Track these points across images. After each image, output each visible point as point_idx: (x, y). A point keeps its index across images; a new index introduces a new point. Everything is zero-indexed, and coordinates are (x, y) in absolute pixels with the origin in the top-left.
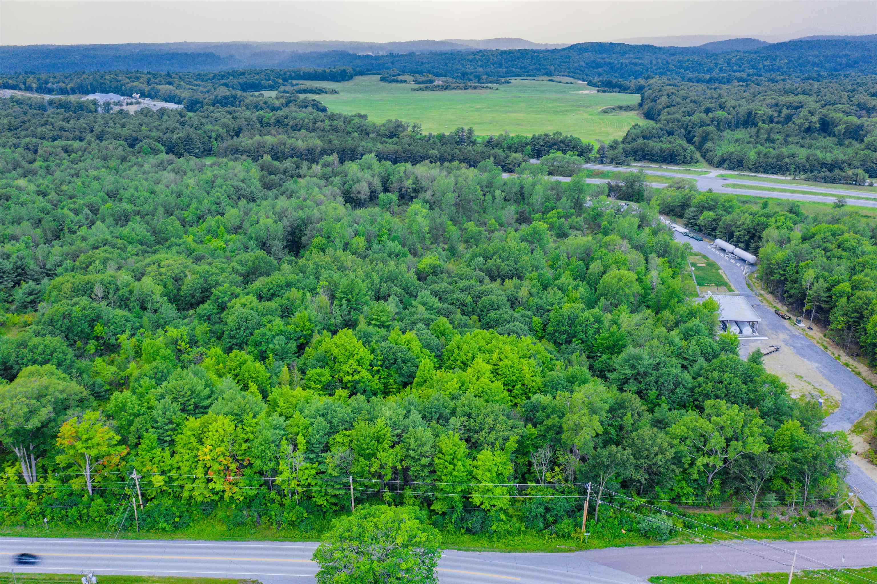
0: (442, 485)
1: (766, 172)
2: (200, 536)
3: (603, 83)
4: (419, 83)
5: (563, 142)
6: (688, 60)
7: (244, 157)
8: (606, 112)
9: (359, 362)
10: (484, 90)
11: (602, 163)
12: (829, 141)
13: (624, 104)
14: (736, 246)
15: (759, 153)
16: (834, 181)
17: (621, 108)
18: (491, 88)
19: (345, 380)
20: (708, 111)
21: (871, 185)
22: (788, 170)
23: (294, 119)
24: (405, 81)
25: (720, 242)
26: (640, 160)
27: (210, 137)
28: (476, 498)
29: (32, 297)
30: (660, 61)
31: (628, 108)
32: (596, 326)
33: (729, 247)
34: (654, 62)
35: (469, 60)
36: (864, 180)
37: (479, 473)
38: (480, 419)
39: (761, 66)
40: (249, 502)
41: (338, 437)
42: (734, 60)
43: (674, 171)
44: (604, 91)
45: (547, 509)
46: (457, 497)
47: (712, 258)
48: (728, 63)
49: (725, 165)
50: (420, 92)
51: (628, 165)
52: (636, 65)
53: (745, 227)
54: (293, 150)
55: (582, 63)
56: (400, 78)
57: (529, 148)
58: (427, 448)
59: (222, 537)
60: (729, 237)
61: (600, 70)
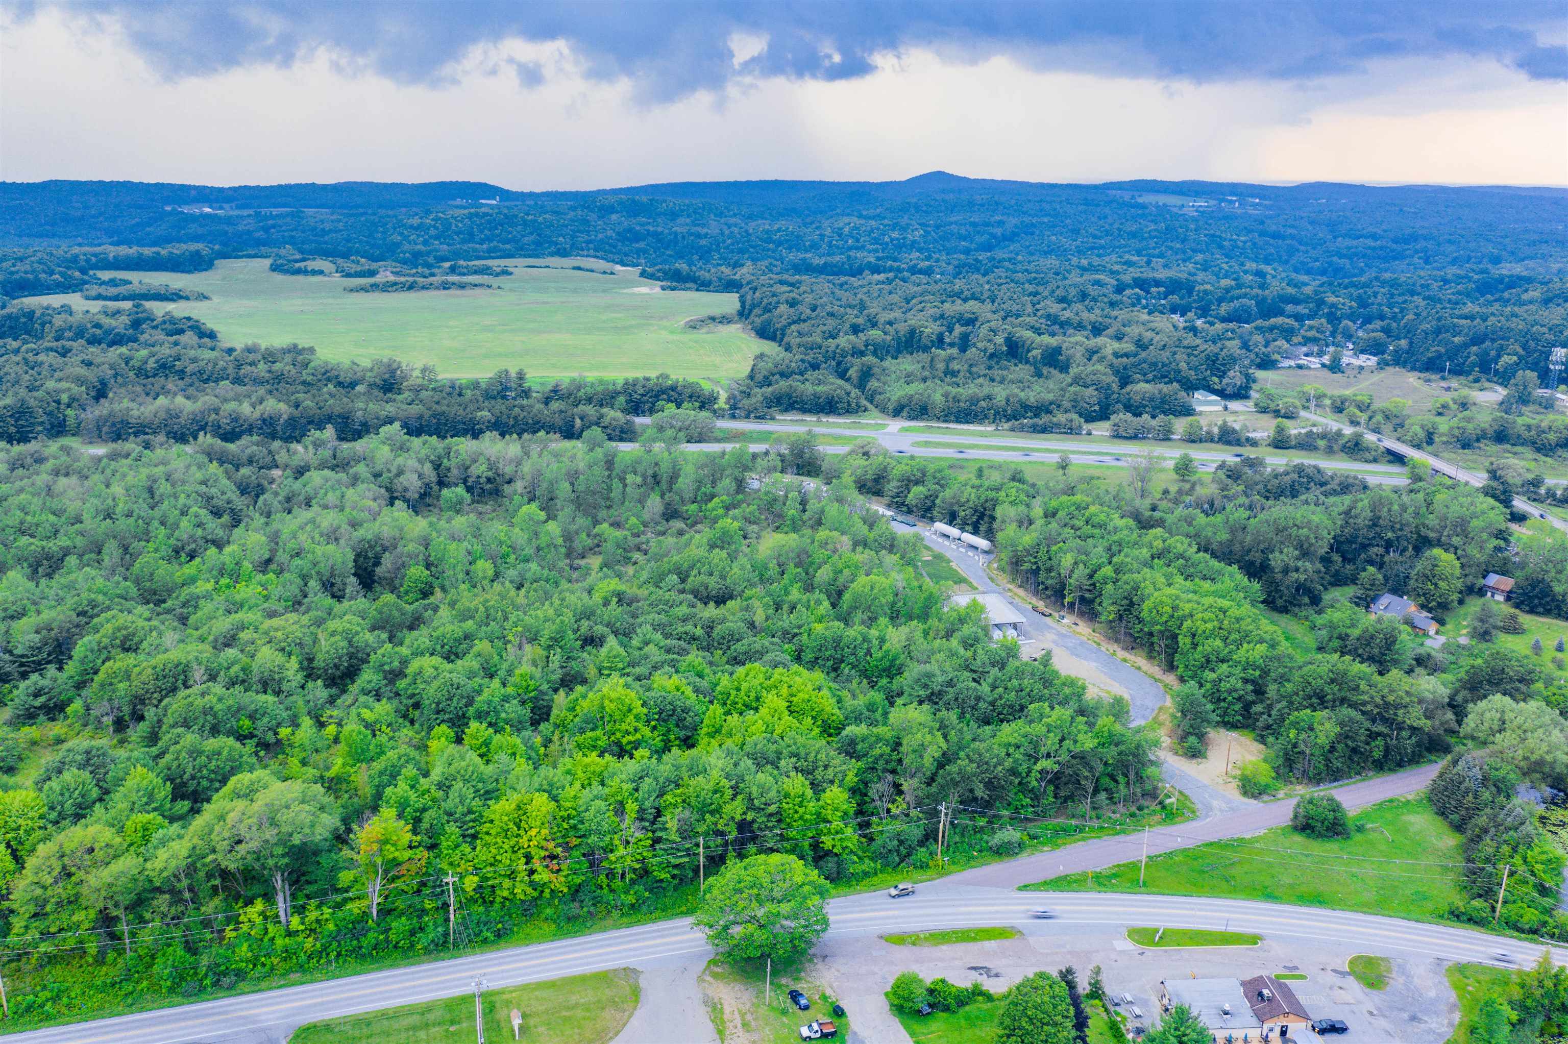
0: (793, 833)
1: (958, 421)
2: (529, 940)
3: (665, 273)
4: (348, 275)
5: (673, 388)
6: (779, 230)
7: (161, 438)
8: (693, 326)
9: (637, 718)
10: (478, 291)
11: (733, 417)
12: (1021, 371)
13: (717, 312)
14: (963, 530)
15: (946, 395)
16: (1044, 430)
17: (713, 319)
18: (489, 287)
19: (624, 741)
20: (856, 330)
21: (1089, 434)
22: (986, 417)
23: (194, 360)
24: (321, 272)
25: (941, 526)
26: (786, 410)
27: (58, 402)
28: (827, 842)
29: (42, 699)
30: (736, 230)
31: (725, 320)
32: (865, 646)
33: (954, 532)
34: (727, 232)
35: (412, 227)
36: (1080, 427)
37: (828, 813)
38: (811, 757)
39: (887, 239)
40: (576, 892)
41: (669, 798)
42: (847, 229)
43: (838, 425)
44: (673, 289)
45: (901, 842)
46: (806, 844)
47: (937, 549)
48: (840, 235)
49: (905, 414)
50: (362, 294)
51: (773, 419)
52: (699, 236)
53: (971, 504)
54: (236, 420)
55: (610, 233)
56: (311, 265)
57: (622, 399)
58: (773, 794)
59: (555, 937)
60: (952, 518)
61: (642, 245)
